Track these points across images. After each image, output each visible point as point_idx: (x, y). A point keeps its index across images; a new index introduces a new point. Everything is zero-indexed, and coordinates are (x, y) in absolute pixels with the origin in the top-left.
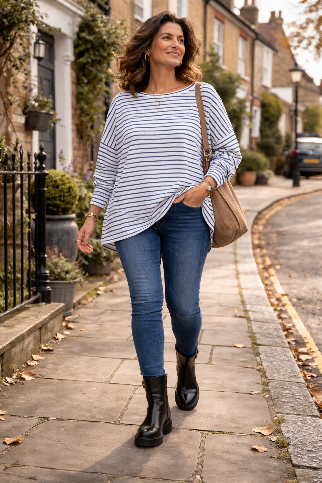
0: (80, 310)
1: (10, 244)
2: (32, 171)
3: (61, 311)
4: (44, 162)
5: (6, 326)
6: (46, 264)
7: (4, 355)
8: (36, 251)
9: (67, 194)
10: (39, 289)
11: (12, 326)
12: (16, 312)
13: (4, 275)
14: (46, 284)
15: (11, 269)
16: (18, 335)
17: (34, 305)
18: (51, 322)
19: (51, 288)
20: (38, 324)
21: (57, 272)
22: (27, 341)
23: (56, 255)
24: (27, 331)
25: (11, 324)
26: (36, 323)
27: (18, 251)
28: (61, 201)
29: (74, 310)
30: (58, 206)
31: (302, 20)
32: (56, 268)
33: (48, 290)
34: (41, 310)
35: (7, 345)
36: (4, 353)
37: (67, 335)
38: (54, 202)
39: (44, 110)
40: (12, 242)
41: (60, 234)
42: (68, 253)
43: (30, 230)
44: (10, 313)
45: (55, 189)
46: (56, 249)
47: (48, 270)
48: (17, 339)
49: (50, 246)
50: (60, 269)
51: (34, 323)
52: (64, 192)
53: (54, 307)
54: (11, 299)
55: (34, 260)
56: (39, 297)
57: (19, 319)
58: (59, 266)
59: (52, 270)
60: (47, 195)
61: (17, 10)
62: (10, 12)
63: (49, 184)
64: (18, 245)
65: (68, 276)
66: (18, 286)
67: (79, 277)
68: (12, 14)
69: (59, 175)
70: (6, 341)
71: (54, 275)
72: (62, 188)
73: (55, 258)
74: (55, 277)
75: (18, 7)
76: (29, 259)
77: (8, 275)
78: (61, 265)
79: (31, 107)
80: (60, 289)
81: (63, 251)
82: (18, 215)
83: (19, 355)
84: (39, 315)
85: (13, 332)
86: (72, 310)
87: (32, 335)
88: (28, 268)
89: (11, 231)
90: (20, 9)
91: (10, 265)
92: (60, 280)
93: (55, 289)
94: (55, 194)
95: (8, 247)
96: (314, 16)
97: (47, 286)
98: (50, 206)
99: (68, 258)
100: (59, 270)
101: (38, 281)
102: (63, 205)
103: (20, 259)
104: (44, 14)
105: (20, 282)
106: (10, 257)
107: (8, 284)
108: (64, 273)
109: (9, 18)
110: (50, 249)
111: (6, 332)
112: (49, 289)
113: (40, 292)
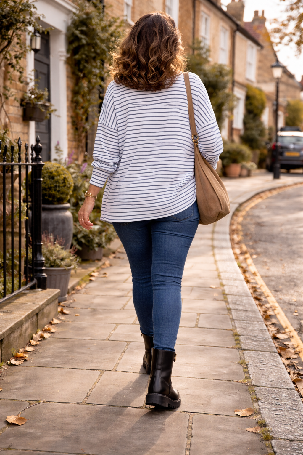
0: (74, 296)
1: (9, 232)
2: (29, 162)
3: (56, 297)
4: (40, 153)
5: (5, 312)
6: (42, 252)
7: (3, 341)
8: (32, 239)
9: (62, 185)
10: (35, 275)
11: (10, 312)
12: (14, 298)
13: (3, 261)
14: (42, 271)
15: (9, 256)
16: (17, 321)
17: (31, 291)
18: (48, 308)
19: (47, 275)
20: (35, 309)
21: (53, 259)
22: (25, 327)
23: (52, 243)
24: (25, 317)
25: (9, 310)
26: (34, 309)
27: (16, 239)
28: (56, 191)
29: (68, 295)
30: (53, 196)
31: (284, 17)
32: (52, 256)
33: (44, 277)
34: (38, 296)
35: (7, 331)
36: (4, 338)
37: (62, 320)
38: (50, 192)
39: (40, 102)
40: (10, 230)
41: (55, 223)
42: (63, 241)
43: (27, 218)
44: (8, 299)
45: (51, 180)
46: (51, 237)
47: (44, 257)
48: (15, 324)
49: (46, 234)
50: (55, 256)
51: (31, 309)
52: (59, 183)
53: (50, 293)
54: (9, 285)
55: (31, 247)
56: (35, 283)
57: (17, 305)
58: (55, 253)
59: (48, 257)
60: (43, 185)
61: (15, 11)
62: (9, 13)
63: (45, 175)
64: (16, 233)
65: (63, 263)
66: (16, 272)
67: (73, 264)
68: (10, 15)
69: (55, 167)
70: (6, 326)
71: (49, 262)
72: (58, 179)
73: (51, 246)
74: (50, 264)
75: (16, 9)
76: (27, 246)
77: (7, 261)
78: (56, 252)
79: (28, 99)
80: (55, 275)
81: (59, 239)
82: (16, 204)
83: (18, 340)
84: (36, 301)
85: (12, 318)
86: (67, 296)
87: (30, 321)
88: (26, 256)
89: (10, 219)
90: (18, 11)
91: (9, 252)
92: (56, 267)
93: (51, 275)
94: (51, 184)
95: (6, 235)
96: (295, 13)
97: (42, 273)
98: (46, 196)
99: (63, 245)
100: (54, 258)
101: (35, 268)
102: (58, 195)
103: (18, 246)
104: (41, 15)
105: (18, 269)
106: (8, 244)
107: (6, 271)
108: (59, 261)
109: (8, 19)
110: (46, 237)
111: (5, 317)
112: (45, 275)
113: (36, 278)
